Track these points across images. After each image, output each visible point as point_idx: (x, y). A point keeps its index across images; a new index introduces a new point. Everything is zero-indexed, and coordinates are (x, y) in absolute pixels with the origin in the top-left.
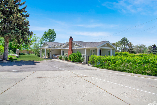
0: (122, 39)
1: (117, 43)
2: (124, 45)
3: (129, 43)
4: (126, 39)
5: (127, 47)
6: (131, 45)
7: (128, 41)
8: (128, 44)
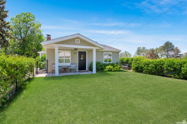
0: (164, 44)
1: (157, 49)
2: (168, 51)
3: (174, 48)
4: (171, 44)
5: (171, 53)
6: (178, 51)
7: (173, 46)
8: (173, 50)
